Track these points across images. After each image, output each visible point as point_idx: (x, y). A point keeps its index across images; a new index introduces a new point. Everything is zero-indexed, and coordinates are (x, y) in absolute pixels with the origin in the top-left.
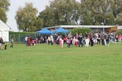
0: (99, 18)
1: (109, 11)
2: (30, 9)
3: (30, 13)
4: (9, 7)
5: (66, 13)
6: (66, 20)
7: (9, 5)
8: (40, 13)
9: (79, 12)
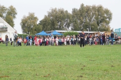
0: (86, 26)
1: (94, 20)
2: (32, 17)
3: (32, 21)
4: (16, 16)
5: (61, 21)
6: (60, 27)
7: (16, 14)
8: (40, 22)
9: (70, 21)
